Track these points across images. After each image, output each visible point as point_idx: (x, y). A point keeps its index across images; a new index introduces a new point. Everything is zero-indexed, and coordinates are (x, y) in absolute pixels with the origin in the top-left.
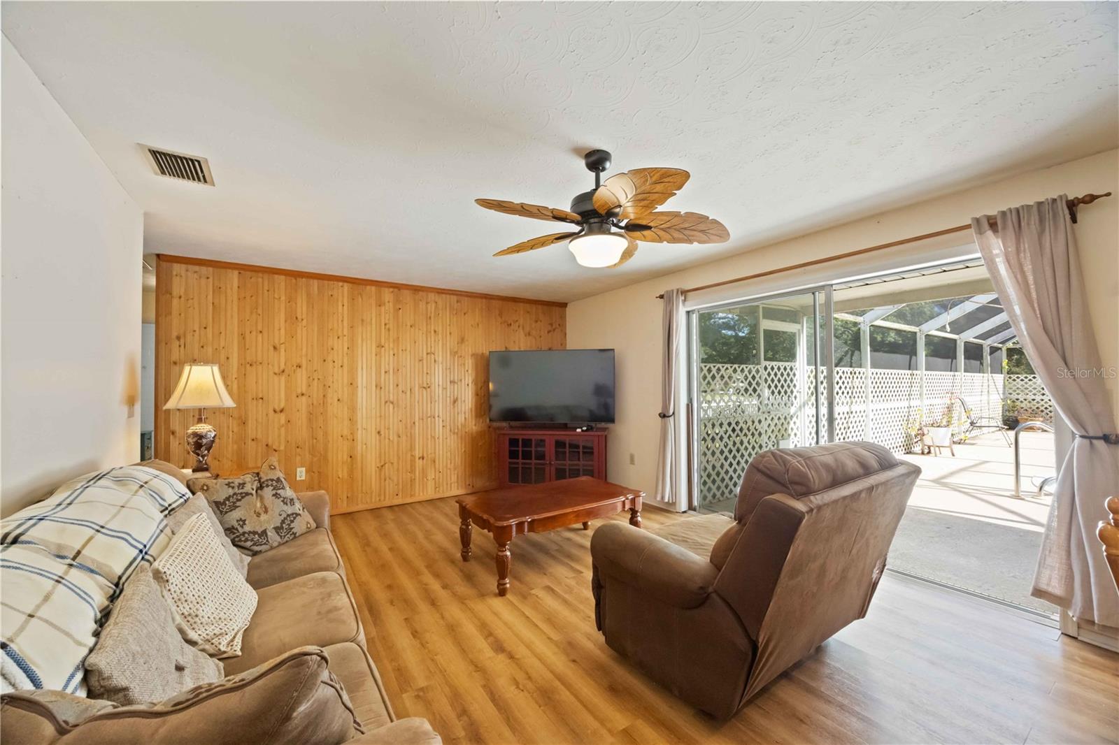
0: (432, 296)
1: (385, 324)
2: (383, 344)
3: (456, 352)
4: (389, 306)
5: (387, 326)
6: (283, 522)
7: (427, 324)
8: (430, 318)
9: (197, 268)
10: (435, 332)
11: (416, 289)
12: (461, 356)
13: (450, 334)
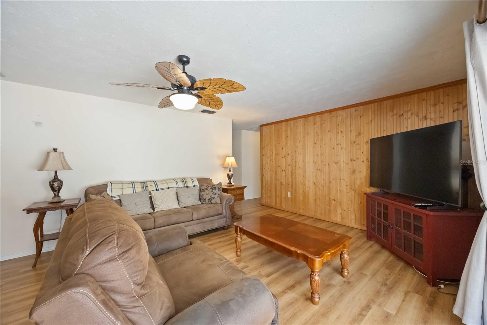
0: (340, 112)
1: (317, 133)
2: (316, 142)
3: (355, 142)
4: (318, 124)
5: (318, 134)
6: (210, 198)
7: (337, 129)
8: (338, 125)
9: (266, 127)
10: (341, 132)
11: (330, 111)
12: (358, 144)
13: (351, 131)
